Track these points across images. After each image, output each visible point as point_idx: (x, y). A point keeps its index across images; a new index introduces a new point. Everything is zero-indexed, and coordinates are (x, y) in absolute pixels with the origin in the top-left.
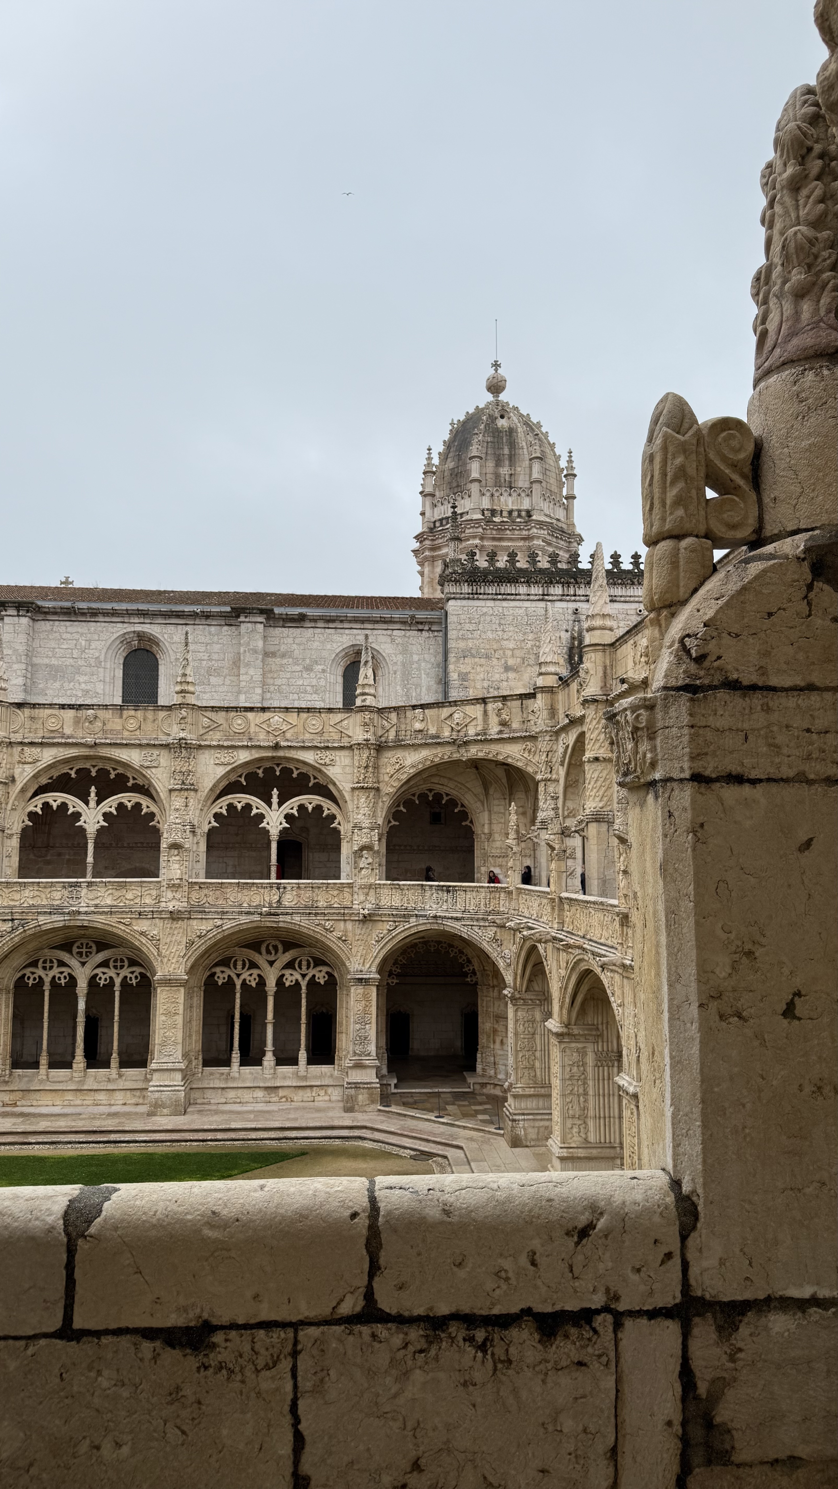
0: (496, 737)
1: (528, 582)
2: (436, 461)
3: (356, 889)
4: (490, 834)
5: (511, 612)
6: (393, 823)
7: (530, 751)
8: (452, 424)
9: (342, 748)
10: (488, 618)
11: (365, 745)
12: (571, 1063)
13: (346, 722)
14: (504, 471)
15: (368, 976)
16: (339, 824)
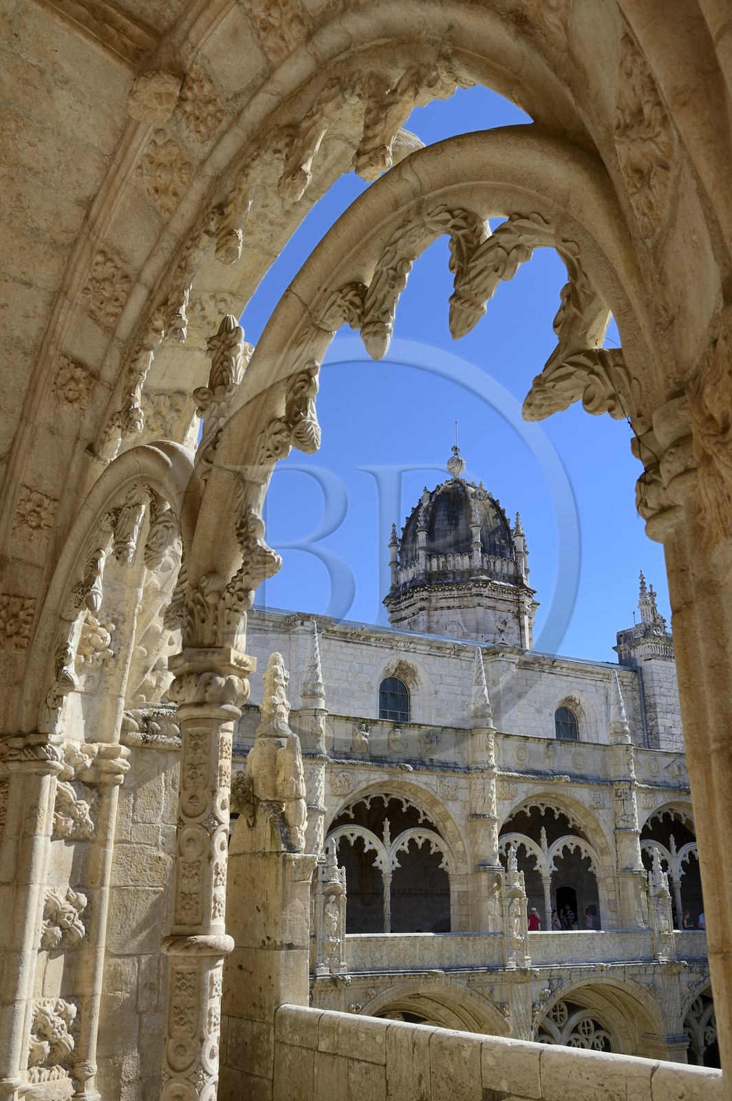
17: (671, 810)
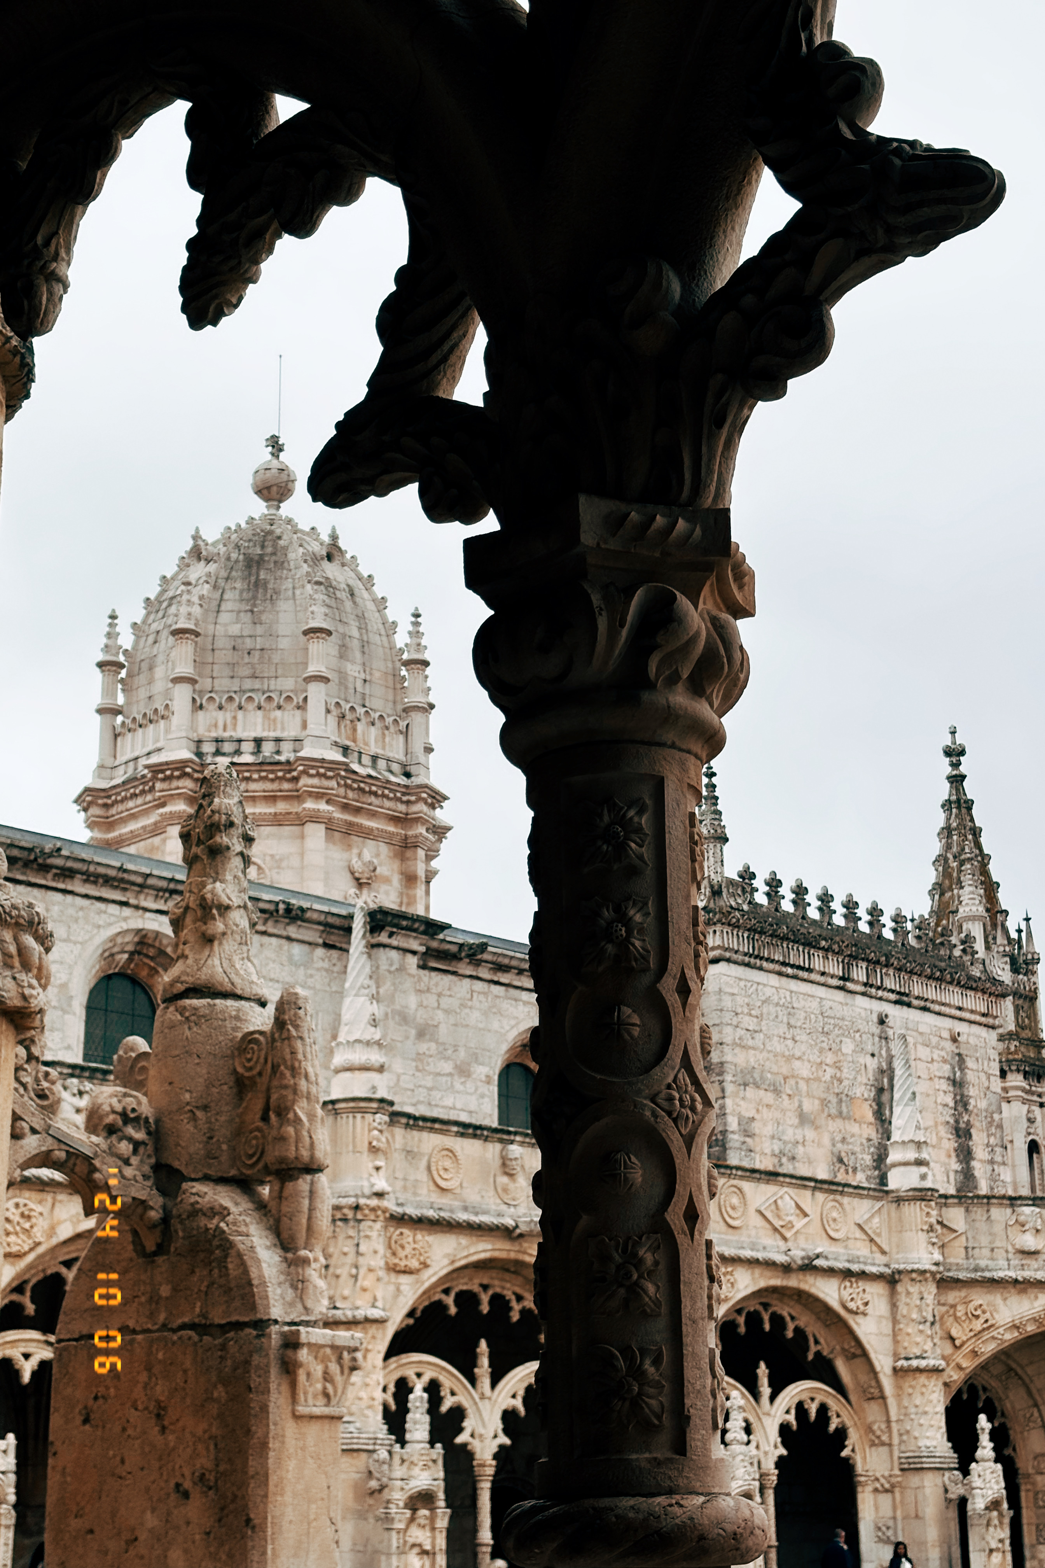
9: (877, 1277)
10: (773, 1010)
13: (878, 1220)
17: (766, 1306)
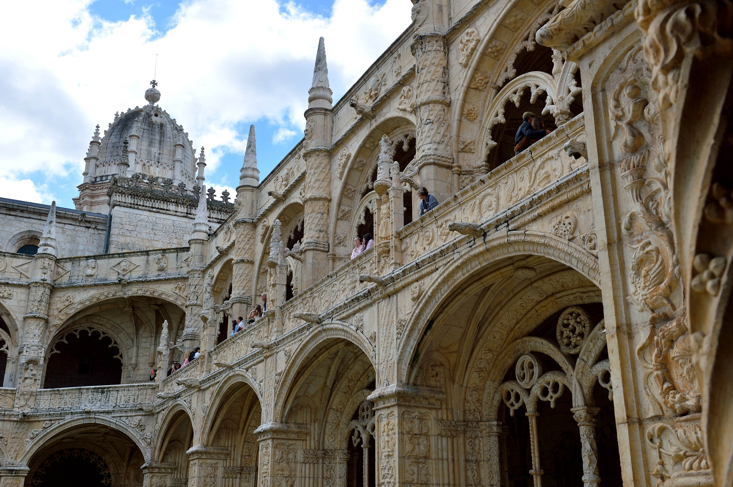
0: (155, 278)
1: (176, 203)
2: (102, 135)
3: (17, 395)
4: (136, 365)
5: (162, 222)
6: (56, 351)
7: (180, 289)
8: (117, 115)
9: (20, 286)
10: (144, 224)
11: (43, 283)
12: (206, 475)
13: (26, 266)
14: (155, 150)
15: (18, 468)
16: (7, 348)
